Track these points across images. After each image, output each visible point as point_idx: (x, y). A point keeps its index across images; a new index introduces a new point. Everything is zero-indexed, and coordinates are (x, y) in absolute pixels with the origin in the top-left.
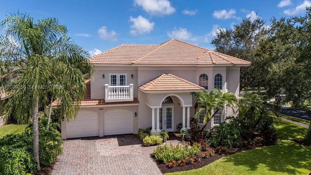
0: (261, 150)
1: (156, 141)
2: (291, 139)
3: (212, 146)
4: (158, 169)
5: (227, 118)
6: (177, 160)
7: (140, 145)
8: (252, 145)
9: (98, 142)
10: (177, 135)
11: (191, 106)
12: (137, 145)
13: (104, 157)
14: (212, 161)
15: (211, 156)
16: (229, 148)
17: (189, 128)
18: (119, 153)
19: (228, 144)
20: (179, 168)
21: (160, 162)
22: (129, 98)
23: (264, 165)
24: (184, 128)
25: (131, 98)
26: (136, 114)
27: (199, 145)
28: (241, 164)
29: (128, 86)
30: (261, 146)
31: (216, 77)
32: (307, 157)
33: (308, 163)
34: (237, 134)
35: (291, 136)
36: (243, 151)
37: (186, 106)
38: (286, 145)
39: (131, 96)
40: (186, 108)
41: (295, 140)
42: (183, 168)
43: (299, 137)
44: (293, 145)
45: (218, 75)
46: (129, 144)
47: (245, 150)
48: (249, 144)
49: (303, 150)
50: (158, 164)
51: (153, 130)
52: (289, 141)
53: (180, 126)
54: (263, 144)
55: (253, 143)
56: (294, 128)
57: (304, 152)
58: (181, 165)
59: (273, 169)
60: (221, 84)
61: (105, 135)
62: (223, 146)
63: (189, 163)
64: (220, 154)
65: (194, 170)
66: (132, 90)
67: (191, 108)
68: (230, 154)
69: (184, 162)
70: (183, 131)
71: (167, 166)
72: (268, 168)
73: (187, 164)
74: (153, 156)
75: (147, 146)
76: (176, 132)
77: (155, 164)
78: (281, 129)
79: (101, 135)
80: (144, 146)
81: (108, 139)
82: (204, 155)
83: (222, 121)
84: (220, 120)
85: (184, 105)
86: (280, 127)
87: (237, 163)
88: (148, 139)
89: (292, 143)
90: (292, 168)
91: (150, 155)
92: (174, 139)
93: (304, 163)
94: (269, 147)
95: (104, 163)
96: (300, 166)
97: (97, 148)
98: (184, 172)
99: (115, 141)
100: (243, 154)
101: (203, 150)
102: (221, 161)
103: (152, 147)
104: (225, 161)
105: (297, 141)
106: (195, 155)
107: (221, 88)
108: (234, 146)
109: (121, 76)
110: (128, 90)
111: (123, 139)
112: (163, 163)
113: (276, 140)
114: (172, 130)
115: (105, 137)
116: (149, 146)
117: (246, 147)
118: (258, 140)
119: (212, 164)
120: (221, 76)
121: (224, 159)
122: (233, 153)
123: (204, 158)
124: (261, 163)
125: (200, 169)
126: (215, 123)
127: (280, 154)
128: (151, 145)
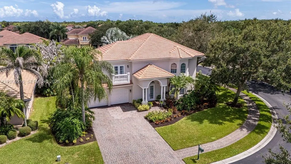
0: (206, 111)
1: (146, 108)
2: (225, 102)
3: (179, 110)
4: (151, 126)
5: (188, 91)
6: (160, 120)
7: (136, 111)
8: (202, 108)
9: (109, 110)
10: (157, 103)
11: (167, 85)
12: (134, 111)
13: (118, 120)
14: (179, 119)
15: (178, 117)
16: (188, 111)
17: (165, 99)
18: (125, 117)
19: (188, 109)
20: (162, 124)
21: (151, 121)
22: (127, 82)
23: (207, 121)
24: (162, 99)
25: (129, 82)
26: (130, 90)
27: (172, 110)
28: (195, 121)
29: (127, 74)
30: (207, 108)
31: (182, 65)
32: (231, 114)
33: (230, 118)
34: (193, 102)
35: (225, 101)
36: (196, 112)
37: (163, 86)
38: (221, 107)
39: (129, 80)
40: (163, 87)
41: (227, 104)
42: (164, 124)
43: (230, 101)
44: (225, 107)
45: (183, 64)
46: (129, 111)
47: (198, 112)
48: (200, 107)
49: (230, 110)
50: (150, 123)
51: (143, 102)
52: (224, 104)
53: (159, 97)
54: (209, 107)
55: (202, 107)
56: (229, 94)
57: (230, 111)
58: (163, 123)
59: (211, 123)
60: (185, 69)
61: (112, 104)
62: (185, 110)
63: (167, 121)
64: (184, 115)
65: (170, 125)
66: (129, 77)
67: (166, 87)
68: (189, 114)
69: (164, 121)
70: (161, 101)
71: (156, 124)
72: (209, 122)
73: (166, 122)
74: (146, 118)
75: (140, 112)
76: (156, 101)
77: (148, 123)
78: (220, 95)
79: (109, 105)
80: (138, 111)
81: (115, 107)
82: (175, 116)
83: (185, 93)
84: (183, 92)
85: (162, 86)
86: (220, 93)
87: (193, 120)
88: (140, 107)
89: (225, 105)
90: (221, 121)
91: (144, 117)
92: (156, 106)
93: (228, 118)
94: (211, 109)
95: (119, 123)
96: (225, 120)
97: (111, 114)
98: (165, 126)
99: (119, 108)
100: (196, 114)
101: (174, 113)
102: (184, 119)
103: (144, 112)
104: (187, 119)
105: (228, 104)
106: (170, 116)
107: (185, 72)
108: (192, 110)
109: (121, 67)
110: (127, 77)
111: (124, 107)
112: (153, 122)
113: (216, 104)
114: (154, 99)
115: (112, 106)
116: (142, 111)
117: (198, 110)
118: (205, 105)
119: (179, 121)
120: (185, 65)
121: (186, 118)
122: (191, 114)
123: (175, 118)
124: (206, 119)
125: (173, 124)
126: (180, 94)
127: (216, 113)
128: (143, 111)
